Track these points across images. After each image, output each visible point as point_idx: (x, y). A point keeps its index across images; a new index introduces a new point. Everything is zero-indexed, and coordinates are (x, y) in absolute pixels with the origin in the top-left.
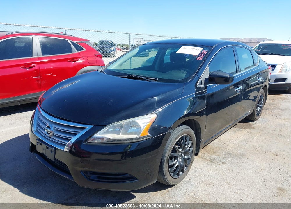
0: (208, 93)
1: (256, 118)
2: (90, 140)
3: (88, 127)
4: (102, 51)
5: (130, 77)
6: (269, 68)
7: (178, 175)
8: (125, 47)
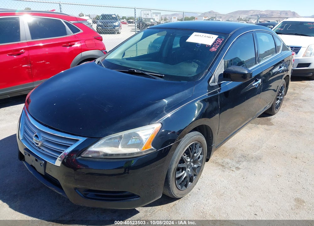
0: (222, 92)
1: (275, 111)
2: (84, 155)
3: (82, 140)
4: (106, 26)
5: (132, 72)
6: (293, 55)
7: (186, 186)
8: (132, 20)
